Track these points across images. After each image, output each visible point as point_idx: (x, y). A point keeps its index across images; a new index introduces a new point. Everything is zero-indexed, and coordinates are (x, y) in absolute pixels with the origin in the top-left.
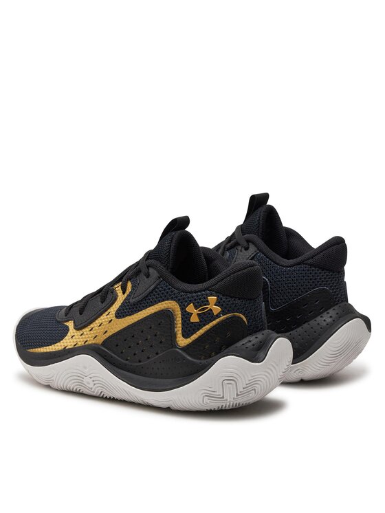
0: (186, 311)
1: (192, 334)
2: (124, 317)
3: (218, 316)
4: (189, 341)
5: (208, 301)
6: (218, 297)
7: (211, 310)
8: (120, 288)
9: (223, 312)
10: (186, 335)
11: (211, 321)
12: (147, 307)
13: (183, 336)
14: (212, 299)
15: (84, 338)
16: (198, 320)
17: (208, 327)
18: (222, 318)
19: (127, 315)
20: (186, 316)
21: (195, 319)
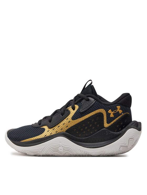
0: (108, 113)
1: (111, 122)
2: (77, 119)
3: (121, 114)
4: (110, 124)
5: (117, 108)
6: (121, 106)
7: (118, 111)
8: (71, 108)
9: (123, 112)
10: (108, 122)
11: (119, 116)
12: (90, 113)
13: (107, 123)
14: (119, 107)
15: (55, 130)
16: (113, 116)
17: (117, 118)
18: (123, 114)
19: (79, 118)
20: (108, 115)
21: (112, 115)
